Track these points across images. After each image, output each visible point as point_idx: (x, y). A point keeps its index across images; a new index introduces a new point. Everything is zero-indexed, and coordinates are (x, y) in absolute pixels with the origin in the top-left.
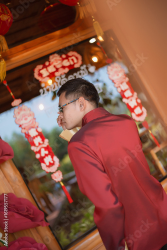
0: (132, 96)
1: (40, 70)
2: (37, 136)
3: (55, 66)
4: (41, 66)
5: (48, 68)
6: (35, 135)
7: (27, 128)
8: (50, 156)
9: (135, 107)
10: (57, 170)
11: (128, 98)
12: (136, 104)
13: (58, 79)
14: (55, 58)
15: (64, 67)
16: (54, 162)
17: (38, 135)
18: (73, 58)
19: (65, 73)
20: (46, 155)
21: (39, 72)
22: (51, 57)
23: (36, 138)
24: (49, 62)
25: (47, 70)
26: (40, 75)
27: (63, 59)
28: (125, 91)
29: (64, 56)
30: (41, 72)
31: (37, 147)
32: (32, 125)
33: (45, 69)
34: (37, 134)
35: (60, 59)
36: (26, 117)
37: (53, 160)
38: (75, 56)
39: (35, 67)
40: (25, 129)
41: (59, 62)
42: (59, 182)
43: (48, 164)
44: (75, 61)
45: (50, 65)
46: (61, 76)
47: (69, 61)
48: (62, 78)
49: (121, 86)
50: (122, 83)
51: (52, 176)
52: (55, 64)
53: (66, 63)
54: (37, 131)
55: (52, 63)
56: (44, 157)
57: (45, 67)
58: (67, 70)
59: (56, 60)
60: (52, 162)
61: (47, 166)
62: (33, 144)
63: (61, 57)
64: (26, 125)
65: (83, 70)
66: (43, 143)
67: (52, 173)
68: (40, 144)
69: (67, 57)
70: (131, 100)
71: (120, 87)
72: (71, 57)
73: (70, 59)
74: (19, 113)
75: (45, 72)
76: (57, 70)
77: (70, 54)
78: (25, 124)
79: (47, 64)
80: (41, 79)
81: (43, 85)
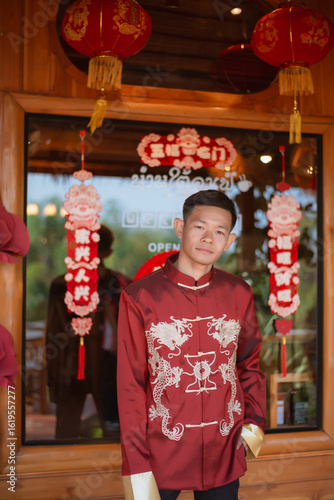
0: (289, 266)
1: (153, 143)
2: (85, 245)
3: (180, 149)
4: (157, 138)
5: (168, 146)
6: (83, 242)
7: (76, 224)
8: (87, 288)
9: (283, 287)
10: (86, 317)
11: (280, 265)
12: (287, 283)
13: (175, 172)
14: (188, 136)
15: (196, 158)
16: (90, 300)
17: (89, 245)
18: (223, 151)
19: (192, 168)
20: (83, 283)
21: (149, 145)
22: (183, 130)
23: (82, 248)
24: (176, 137)
25: (164, 149)
26: (148, 151)
27: (203, 144)
28: (282, 251)
29: (207, 140)
30: (152, 146)
31: (76, 262)
32: (88, 225)
33: (161, 146)
34: (88, 242)
35: (198, 141)
36: (86, 206)
37: (89, 297)
38: (226, 149)
40: (72, 223)
41: (193, 145)
42: (79, 336)
43: (77, 298)
44: (223, 157)
45: (174, 142)
46: (182, 170)
47: (211, 152)
48: (181, 174)
49: (280, 239)
50: (283, 235)
51: (74, 320)
52: (183, 145)
53: (203, 153)
54: (90, 238)
55: (180, 142)
56: (78, 284)
57: (164, 142)
58: (198, 165)
59: (188, 139)
60: (86, 299)
61: (74, 300)
62: (72, 255)
63: (201, 138)
64: (78, 219)
65: (229, 179)
66: (89, 262)
67: (77, 316)
68: (83, 260)
69: (211, 146)
70: (283, 272)
71: (276, 239)
72: (218, 146)
73: (215, 148)
74: (77, 194)
75: (158, 151)
76: (182, 157)
77: (219, 141)
78: (78, 216)
79: (171, 138)
80: (144, 158)
81: (143, 170)
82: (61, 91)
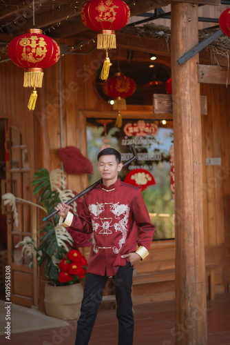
1: (129, 127)
3: (139, 129)
4: (130, 125)
14: (142, 123)
15: (144, 132)
18: (153, 129)
19: (143, 136)
22: (139, 121)
24: (137, 124)
25: (133, 129)
26: (128, 130)
27: (146, 126)
29: (148, 124)
38: (155, 128)
39: (127, 123)
41: (143, 127)
47: (149, 129)
52: (140, 127)
55: (138, 126)
57: (133, 126)
59: (142, 125)
63: (146, 124)
69: (149, 127)
72: (152, 127)
75: (131, 130)
76: (139, 132)
77: (152, 125)
79: (135, 125)
80: (126, 133)
81: (126, 137)
82: (98, 109)
